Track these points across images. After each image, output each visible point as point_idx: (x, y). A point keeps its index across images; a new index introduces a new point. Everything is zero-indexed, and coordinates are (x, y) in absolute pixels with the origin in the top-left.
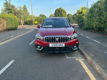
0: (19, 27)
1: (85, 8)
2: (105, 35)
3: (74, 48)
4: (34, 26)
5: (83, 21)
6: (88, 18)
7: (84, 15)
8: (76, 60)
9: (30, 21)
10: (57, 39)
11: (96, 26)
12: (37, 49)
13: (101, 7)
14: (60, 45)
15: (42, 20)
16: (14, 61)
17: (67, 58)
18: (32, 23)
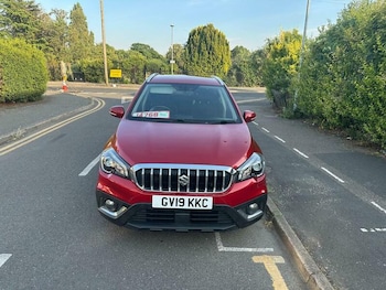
0: (52, 88)
1: (298, 37)
2: (363, 146)
3: (249, 212)
4: (109, 87)
5: (286, 84)
6: (304, 78)
7: (291, 62)
8: (256, 259)
9: (93, 68)
10: (184, 179)
11: (334, 109)
12: (103, 209)
13: (355, 42)
14: (194, 203)
15: (141, 67)
16: (7, 256)
17: (222, 248)
18: (103, 74)
